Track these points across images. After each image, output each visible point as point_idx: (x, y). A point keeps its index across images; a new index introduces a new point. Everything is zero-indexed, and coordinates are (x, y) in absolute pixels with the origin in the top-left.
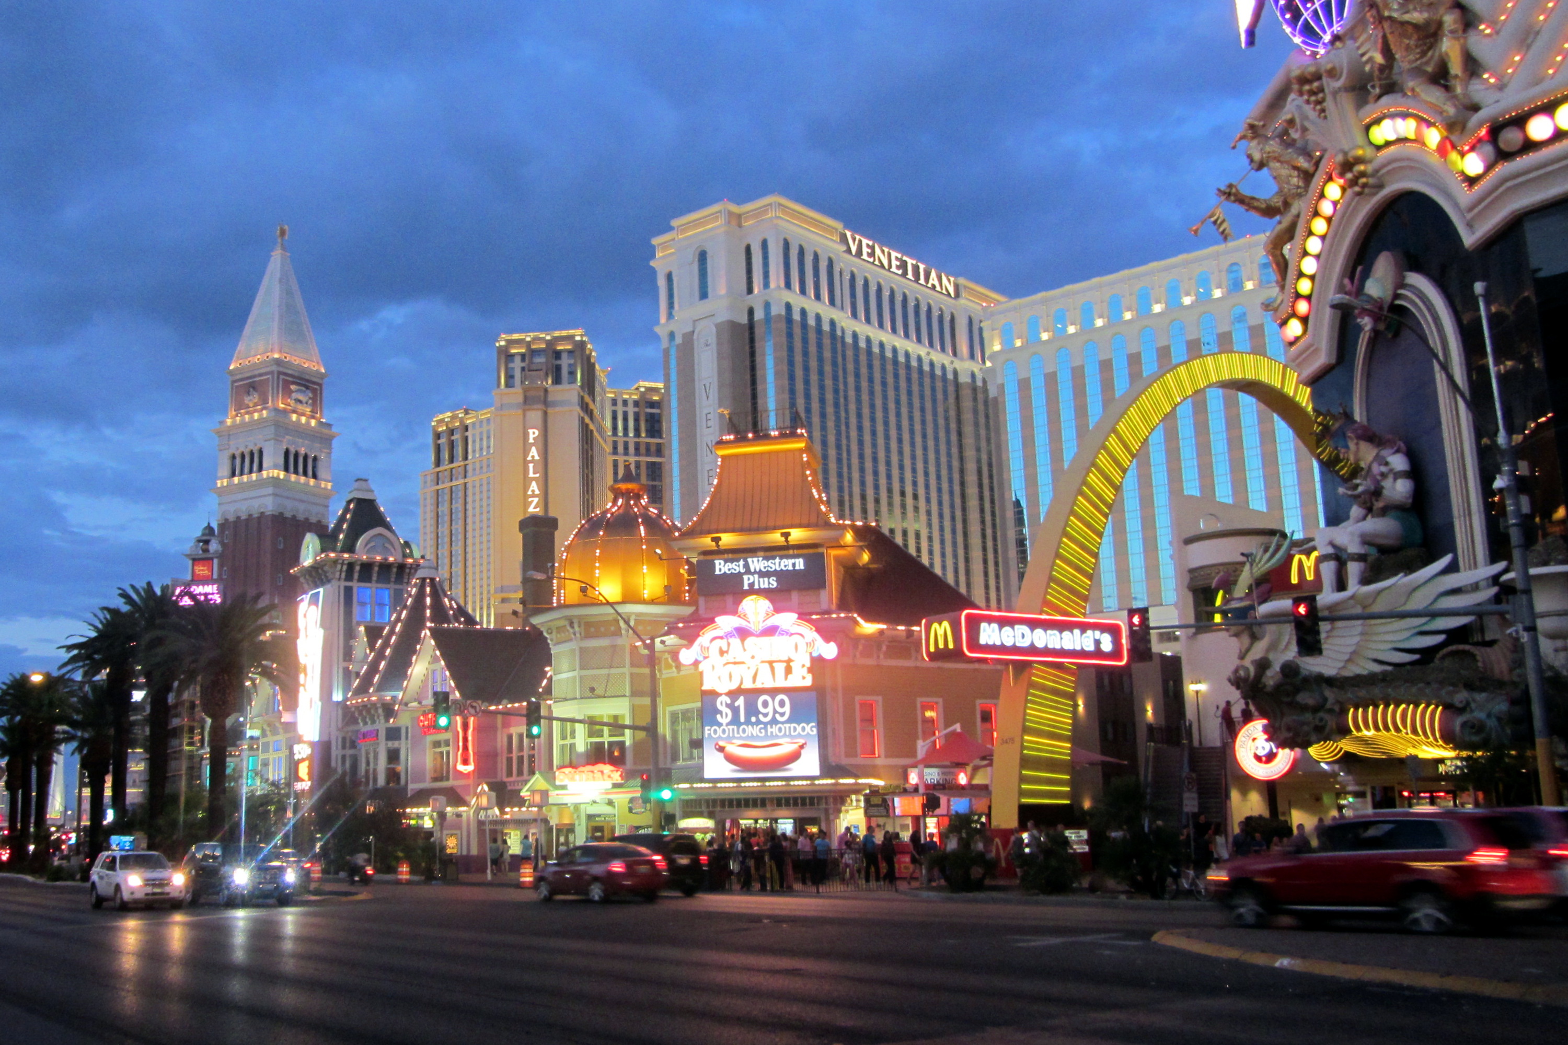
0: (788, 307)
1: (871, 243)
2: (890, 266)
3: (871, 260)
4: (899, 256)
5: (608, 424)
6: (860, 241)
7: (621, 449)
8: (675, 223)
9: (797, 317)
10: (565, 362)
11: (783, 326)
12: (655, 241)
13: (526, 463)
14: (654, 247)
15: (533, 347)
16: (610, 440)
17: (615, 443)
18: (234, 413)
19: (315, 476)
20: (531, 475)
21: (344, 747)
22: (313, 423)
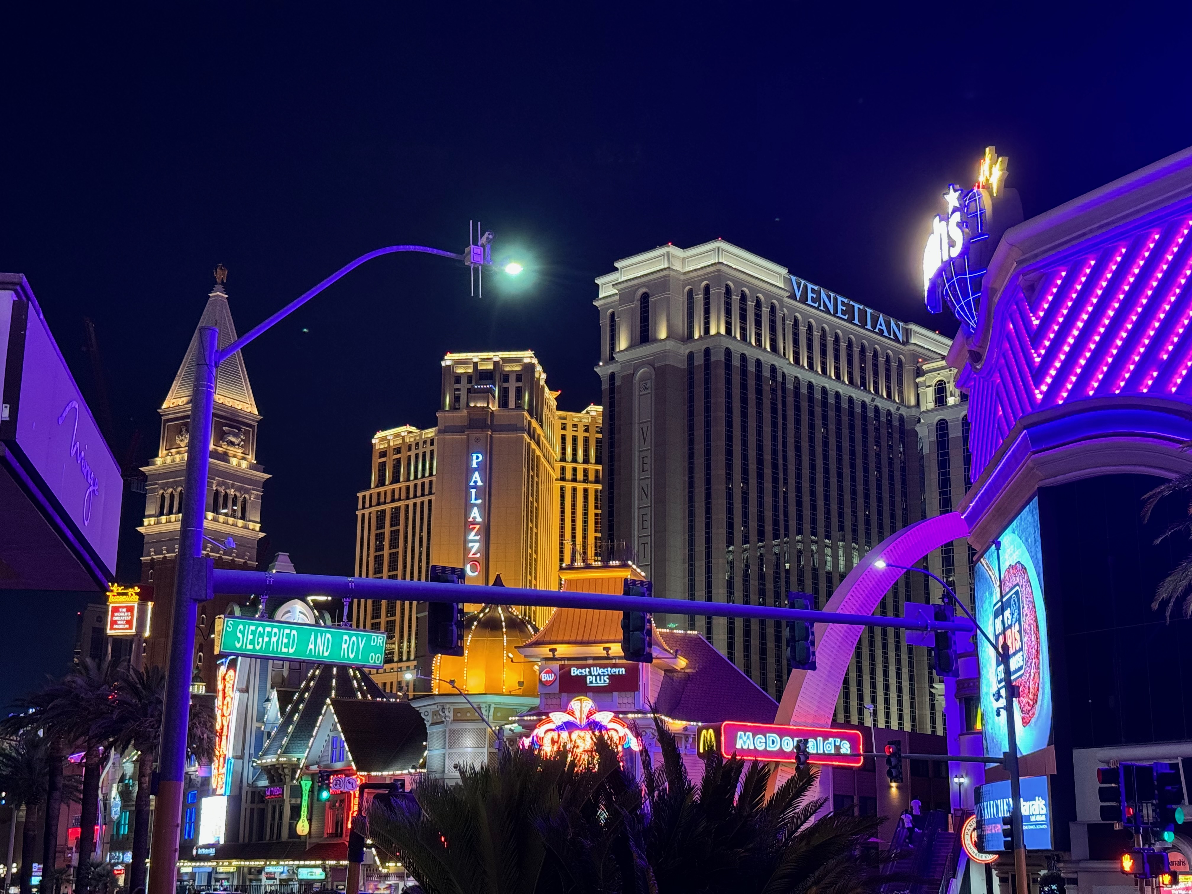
0: (728, 352)
1: (816, 288)
2: (836, 311)
3: (816, 305)
4: (846, 301)
5: (558, 449)
6: (806, 287)
7: (569, 475)
8: (617, 265)
9: (736, 363)
10: (512, 385)
11: (722, 372)
12: (598, 281)
13: (468, 488)
14: (598, 286)
15: (480, 367)
16: (558, 465)
17: (563, 469)
18: (165, 452)
19: (243, 518)
20: (473, 501)
21: (253, 802)
22: (244, 464)
